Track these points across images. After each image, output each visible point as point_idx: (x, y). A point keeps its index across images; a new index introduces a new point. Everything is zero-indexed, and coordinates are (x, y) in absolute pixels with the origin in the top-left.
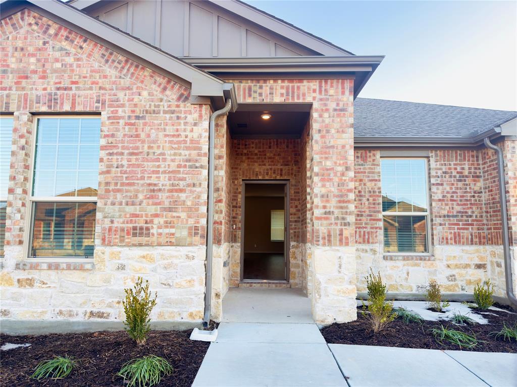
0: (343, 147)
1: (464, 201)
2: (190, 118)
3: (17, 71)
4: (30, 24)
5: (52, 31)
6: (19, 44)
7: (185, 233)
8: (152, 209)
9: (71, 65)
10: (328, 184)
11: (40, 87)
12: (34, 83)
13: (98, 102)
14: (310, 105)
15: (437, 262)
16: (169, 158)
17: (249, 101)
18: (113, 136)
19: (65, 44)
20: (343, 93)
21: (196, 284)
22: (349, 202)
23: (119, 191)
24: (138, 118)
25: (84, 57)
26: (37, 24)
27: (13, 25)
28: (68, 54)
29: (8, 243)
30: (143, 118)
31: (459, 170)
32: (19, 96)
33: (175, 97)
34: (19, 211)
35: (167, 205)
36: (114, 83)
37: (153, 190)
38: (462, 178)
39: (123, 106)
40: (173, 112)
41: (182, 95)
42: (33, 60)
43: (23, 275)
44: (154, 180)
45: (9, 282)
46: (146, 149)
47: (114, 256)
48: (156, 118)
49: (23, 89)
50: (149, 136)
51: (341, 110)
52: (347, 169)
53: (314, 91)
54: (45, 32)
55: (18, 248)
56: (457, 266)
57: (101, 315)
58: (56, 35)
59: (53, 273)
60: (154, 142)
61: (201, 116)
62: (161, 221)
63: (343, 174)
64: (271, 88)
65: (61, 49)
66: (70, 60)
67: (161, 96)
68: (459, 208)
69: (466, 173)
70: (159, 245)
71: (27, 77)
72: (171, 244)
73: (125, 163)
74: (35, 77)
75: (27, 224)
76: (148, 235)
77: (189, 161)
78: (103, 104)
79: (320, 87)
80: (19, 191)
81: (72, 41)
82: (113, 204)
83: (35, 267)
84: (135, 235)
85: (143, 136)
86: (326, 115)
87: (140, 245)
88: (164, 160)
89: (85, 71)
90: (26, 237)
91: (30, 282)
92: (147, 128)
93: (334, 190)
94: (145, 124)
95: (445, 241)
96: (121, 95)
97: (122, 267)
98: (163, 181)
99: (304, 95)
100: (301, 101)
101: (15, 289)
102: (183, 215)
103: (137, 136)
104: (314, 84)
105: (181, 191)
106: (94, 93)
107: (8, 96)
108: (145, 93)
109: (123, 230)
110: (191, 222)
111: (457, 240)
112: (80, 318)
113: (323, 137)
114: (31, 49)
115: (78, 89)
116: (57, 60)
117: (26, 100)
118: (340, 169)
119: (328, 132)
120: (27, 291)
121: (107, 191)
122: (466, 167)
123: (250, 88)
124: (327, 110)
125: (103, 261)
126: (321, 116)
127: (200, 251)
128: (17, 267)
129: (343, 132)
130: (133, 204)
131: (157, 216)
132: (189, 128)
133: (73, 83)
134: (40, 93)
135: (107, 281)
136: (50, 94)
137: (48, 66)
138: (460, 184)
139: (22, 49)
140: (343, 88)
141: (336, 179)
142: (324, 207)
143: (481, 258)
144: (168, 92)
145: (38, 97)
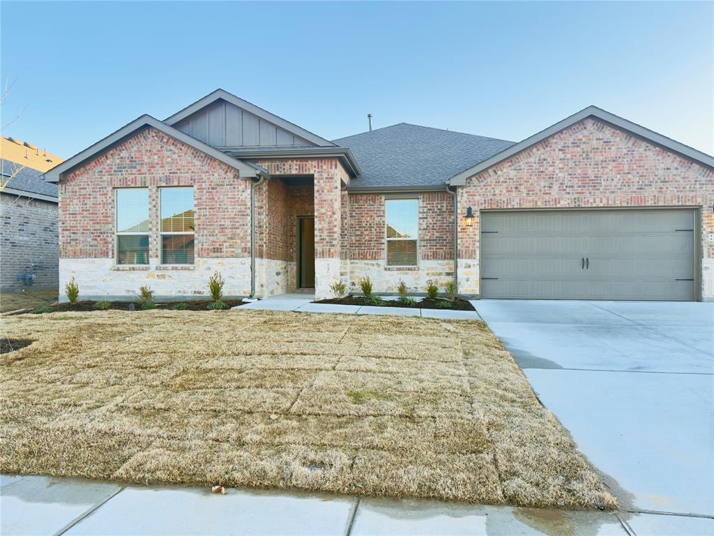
0: (331, 200)
1: (441, 230)
2: (241, 188)
3: (149, 163)
4: (153, 137)
5: (165, 140)
6: (148, 148)
7: (240, 251)
8: (222, 238)
9: (176, 160)
10: (322, 222)
11: (161, 172)
12: (158, 170)
13: (192, 180)
14: (313, 175)
15: (420, 271)
16: (230, 210)
17: (278, 173)
18: (200, 199)
19: (172, 147)
20: (331, 168)
21: (247, 277)
22: (334, 233)
23: (205, 228)
24: (213, 188)
25: (183, 154)
26: (157, 136)
27: (144, 137)
28: (174, 153)
29: (151, 257)
30: (216, 188)
31: (439, 207)
32: (151, 178)
33: (232, 176)
34: (155, 240)
35: (230, 236)
36: (200, 169)
37: (223, 228)
38: (441, 212)
39: (205, 182)
40: (231, 185)
41: (236, 175)
42: (156, 157)
43: (160, 273)
44: (223, 223)
45: (153, 276)
46: (218, 206)
47: (204, 262)
48: (223, 189)
49: (152, 173)
50: (219, 198)
51: (330, 178)
52: (334, 213)
53: (315, 167)
54: (161, 141)
55: (156, 259)
56: (433, 274)
57: (199, 293)
58: (167, 142)
59: (174, 271)
60: (222, 202)
61: (246, 186)
62: (228, 244)
63: (331, 217)
64: (290, 166)
65: (171, 150)
66: (175, 156)
67: (224, 176)
68: (437, 234)
69: (444, 209)
70: (227, 257)
71: (154, 167)
72: (233, 257)
73: (207, 213)
74: (158, 166)
75: (159, 247)
76: (221, 252)
77: (240, 212)
78: (195, 181)
79: (318, 164)
80: (155, 229)
81: (176, 146)
82: (203, 236)
83: (165, 269)
84: (214, 252)
85: (216, 199)
86: (322, 181)
87: (217, 257)
88: (228, 211)
89: (184, 163)
90: (159, 253)
91: (163, 276)
92: (218, 195)
93: (326, 226)
94: (217, 192)
95: (426, 257)
96: (203, 176)
97: (209, 269)
98: (228, 223)
99: (309, 169)
100: (307, 173)
101: (156, 280)
102: (239, 241)
103: (213, 198)
104: (315, 163)
105: (237, 228)
106: (189, 175)
107: (145, 178)
108: (216, 175)
109: (208, 249)
110: (243, 245)
111: (435, 256)
112: (189, 294)
113: (320, 194)
114: (154, 151)
115: (181, 173)
116: (169, 157)
117: (154, 179)
118: (329, 213)
119: (323, 191)
120: (162, 280)
121: (199, 229)
122: (445, 205)
123: (278, 166)
124: (322, 178)
125: (199, 265)
126: (318, 182)
127: (248, 261)
128: (157, 268)
129: (331, 191)
130: (213, 236)
131: (225, 242)
132: (240, 193)
133: (179, 169)
134: (161, 175)
135: (202, 275)
136: (166, 176)
137: (164, 160)
138: (439, 218)
139: (150, 151)
140: (331, 165)
141: (327, 220)
142: (321, 236)
143: (451, 269)
144: (228, 174)
145: (160, 178)
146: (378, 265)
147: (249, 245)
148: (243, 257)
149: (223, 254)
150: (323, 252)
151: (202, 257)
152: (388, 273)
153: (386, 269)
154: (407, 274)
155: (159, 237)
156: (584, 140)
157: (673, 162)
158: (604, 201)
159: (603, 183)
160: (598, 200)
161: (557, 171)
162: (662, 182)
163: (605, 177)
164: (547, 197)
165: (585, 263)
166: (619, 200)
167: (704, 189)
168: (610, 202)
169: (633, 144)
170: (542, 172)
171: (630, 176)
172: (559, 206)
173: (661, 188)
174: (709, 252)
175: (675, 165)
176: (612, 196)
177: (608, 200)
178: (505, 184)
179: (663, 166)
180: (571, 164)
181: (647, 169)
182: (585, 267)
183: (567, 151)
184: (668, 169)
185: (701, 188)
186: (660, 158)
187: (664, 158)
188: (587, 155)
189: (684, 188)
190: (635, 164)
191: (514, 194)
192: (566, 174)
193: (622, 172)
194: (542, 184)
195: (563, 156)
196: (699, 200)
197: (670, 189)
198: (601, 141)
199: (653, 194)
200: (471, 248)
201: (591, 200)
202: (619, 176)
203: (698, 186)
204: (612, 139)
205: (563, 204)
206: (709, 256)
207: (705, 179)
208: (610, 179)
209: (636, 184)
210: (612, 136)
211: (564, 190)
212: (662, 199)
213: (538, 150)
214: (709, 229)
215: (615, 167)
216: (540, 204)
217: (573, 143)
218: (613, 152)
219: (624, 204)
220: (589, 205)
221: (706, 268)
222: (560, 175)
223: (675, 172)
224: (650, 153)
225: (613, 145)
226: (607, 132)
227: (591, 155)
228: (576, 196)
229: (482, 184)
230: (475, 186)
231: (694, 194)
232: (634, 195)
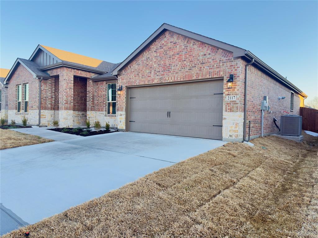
7: (36, 107)
10: (61, 95)
16: (34, 91)
35: (34, 101)
36: (29, 76)
40: (35, 81)
62: (34, 105)
64: (54, 72)
70: (34, 110)
73: (31, 93)
74: (23, 76)
82: (30, 101)
85: (32, 87)
96: (30, 79)
98: (34, 96)
99: (58, 72)
100: (58, 74)
102: (36, 103)
105: (36, 98)
107: (21, 81)
119: (61, 81)
126: (60, 77)
129: (63, 81)
132: (36, 84)
136: (24, 80)
142: (60, 101)
147: (38, 105)
148: (37, 110)
149: (33, 108)
150: (61, 108)
153: (106, 116)
154: (112, 118)
155: (24, 102)
156: (165, 44)
157: (207, 50)
158: (173, 78)
159: (173, 68)
160: (170, 78)
161: (153, 64)
162: (202, 64)
163: (173, 64)
164: (149, 78)
165: (169, 114)
166: (179, 78)
167: (225, 65)
168: (175, 79)
169: (187, 42)
170: (147, 65)
171: (185, 62)
172: (154, 83)
173: (201, 68)
174: (226, 108)
175: (209, 52)
176: (177, 75)
177: (174, 78)
178: (134, 73)
179: (202, 53)
180: (159, 59)
181: (194, 57)
182: (169, 116)
183: (158, 52)
184: (205, 55)
185: (223, 65)
186: (201, 48)
187: (203, 48)
188: (166, 53)
189: (213, 66)
190: (188, 54)
191: (137, 78)
192: (157, 64)
193: (181, 60)
194: (147, 71)
195: (155, 55)
196: (221, 73)
197: (206, 68)
198: (172, 43)
199: (196, 72)
200: (122, 106)
201: (167, 79)
202: (180, 63)
203: (221, 64)
204: (177, 41)
205: (156, 82)
206: (226, 111)
207: (225, 59)
208: (175, 65)
209: (188, 67)
210: (177, 39)
211: (156, 74)
212: (201, 75)
213: (146, 53)
214: (227, 93)
215: (178, 58)
216: (146, 83)
217: (160, 47)
218: (178, 49)
219: (182, 80)
220: (166, 82)
221: (225, 118)
222: (155, 65)
223: (208, 56)
224: (195, 46)
225: (178, 45)
226: (175, 37)
227: (168, 52)
228: (161, 77)
231: (219, 69)
232: (187, 73)
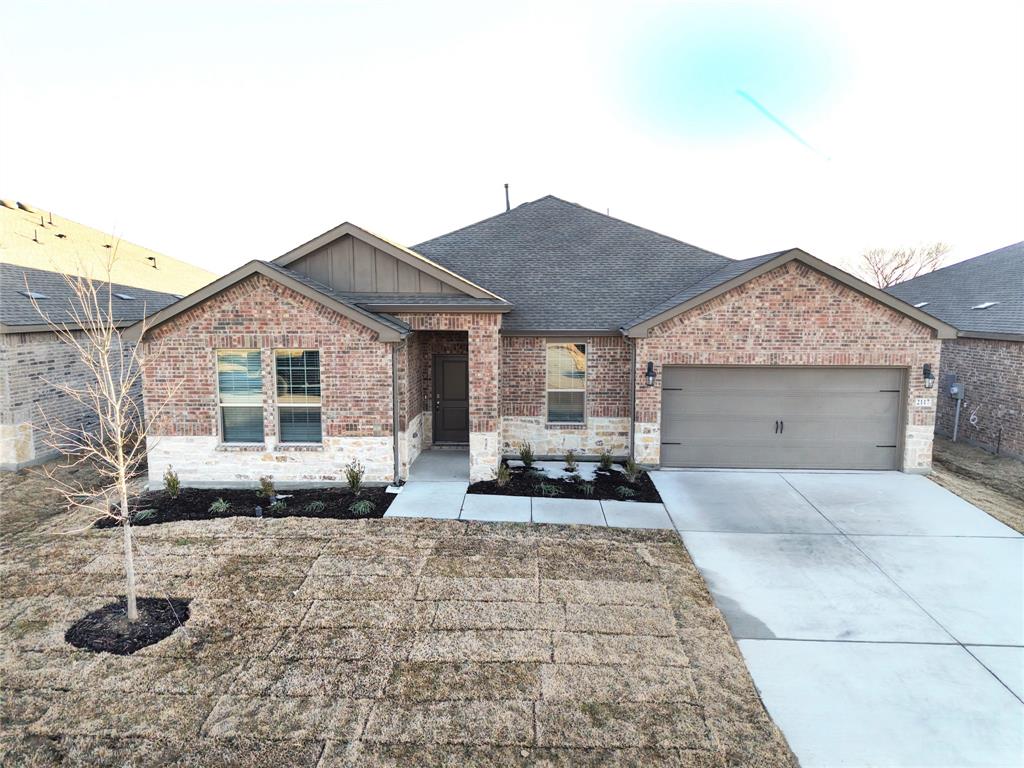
0: (490, 363)
1: (614, 380)
2: (379, 353)
3: (260, 319)
4: (264, 286)
5: (280, 291)
6: (258, 300)
7: (380, 428)
8: (357, 413)
9: (296, 316)
10: (479, 389)
11: (277, 331)
12: (272, 328)
13: (316, 341)
14: (467, 332)
15: (589, 430)
16: (366, 379)
17: (422, 328)
18: (328, 365)
19: (290, 300)
20: (490, 324)
21: (388, 459)
22: (493, 402)
23: (335, 401)
24: (344, 352)
25: (304, 310)
26: (269, 285)
27: (252, 286)
28: (293, 307)
29: (267, 435)
30: (348, 352)
31: (612, 353)
32: (263, 337)
33: (369, 338)
34: (272, 414)
35: (367, 410)
36: (327, 328)
37: (357, 401)
38: (614, 360)
39: (334, 344)
40: (368, 348)
41: (373, 337)
42: (269, 312)
43: (279, 454)
44: (357, 394)
45: (271, 458)
46: (351, 374)
47: (335, 442)
48: (357, 353)
49: (265, 332)
50: (352, 365)
51: (488, 336)
52: (493, 379)
53: (469, 322)
54: (275, 292)
55: (274, 437)
56: (604, 434)
57: (330, 478)
58: (283, 293)
59: (298, 453)
60: (356, 369)
61: (386, 351)
62: (364, 420)
63: (489, 383)
64: (438, 320)
65: (288, 304)
66: (295, 312)
67: (358, 337)
68: (608, 386)
69: (618, 357)
70: (364, 435)
71: (266, 324)
72: (371, 435)
73: (338, 383)
74: (272, 324)
75: (276, 422)
76: (356, 430)
77: (379, 381)
78: (320, 342)
79: (473, 319)
80: (270, 401)
81: (295, 298)
82: (332, 410)
83: (287, 449)
84: (348, 430)
85: (349, 365)
86: (478, 340)
87: (352, 436)
88: (364, 381)
89: (306, 320)
90: (277, 429)
91: (284, 459)
92: (351, 360)
93: (483, 394)
94: (349, 357)
95: (596, 414)
96: (332, 337)
97: (342, 449)
98: (364, 395)
99: (462, 325)
100: (460, 329)
101: (275, 462)
102: (378, 417)
103: (345, 365)
104: (469, 318)
105: (376, 401)
106: (313, 335)
107: (255, 337)
108: (348, 336)
109: (340, 426)
110: (383, 421)
111: (606, 413)
112: (318, 480)
113: (475, 356)
114: (267, 304)
115: (302, 332)
116: (286, 312)
117: (267, 341)
118: (487, 379)
119: (479, 352)
120: (282, 464)
121: (328, 401)
122: (619, 351)
123: (422, 319)
124: (478, 336)
125: (328, 445)
126: (474, 340)
127: (390, 440)
128: (275, 449)
129: (490, 353)
130: (345, 410)
131: (361, 417)
132: (379, 359)
133: (299, 328)
134: (277, 335)
135: (333, 458)
136: (283, 336)
137: (280, 316)
138: (612, 367)
139: (261, 304)
140: (490, 320)
141: (485, 387)
142: (477, 406)
143: (625, 428)
144: (364, 335)
145: (276, 338)
146: (538, 422)
147: (391, 421)
148: (384, 436)
149: (360, 432)
150: (479, 425)
151: (332, 435)
152: (549, 432)
153: (547, 427)
154: (573, 433)
155: (276, 409)
156: (785, 286)
157: (882, 315)
158: (805, 358)
159: (804, 338)
160: (797, 357)
161: (753, 322)
162: (869, 338)
163: (806, 330)
164: (740, 352)
165: (779, 427)
166: (820, 357)
167: (915, 347)
168: (811, 360)
169: (840, 293)
170: (736, 322)
171: (834, 330)
172: (753, 363)
173: (868, 345)
174: (914, 418)
175: (885, 319)
176: (814, 353)
177: (808, 357)
178: (692, 336)
179: (871, 320)
180: (769, 314)
181: (853, 323)
182: (779, 430)
183: (765, 298)
184: (877, 323)
185: (911, 346)
186: (869, 310)
187: (873, 310)
188: (788, 304)
189: (893, 345)
190: (841, 316)
191: (702, 347)
192: (763, 326)
193: (826, 325)
194: (735, 337)
195: (760, 305)
196: (908, 359)
197: (878, 346)
198: (805, 288)
199: (857, 352)
200: (651, 410)
201: (790, 357)
202: (822, 330)
203: (908, 344)
204: (817, 287)
205: (759, 360)
206: (914, 424)
207: (914, 336)
208: (812, 333)
209: (840, 340)
210: (817, 283)
211: (760, 345)
212: (868, 358)
213: (732, 296)
214: (917, 393)
215: (818, 319)
216: (732, 361)
217: (772, 290)
218: (817, 302)
219: (826, 363)
220: (788, 363)
221: (911, 436)
222: (756, 326)
223: (884, 327)
224: (858, 305)
225: (817, 294)
226: (811, 278)
227: (792, 304)
228: (773, 352)
229: (666, 335)
230: (657, 337)
231: (903, 352)
232: (837, 352)
